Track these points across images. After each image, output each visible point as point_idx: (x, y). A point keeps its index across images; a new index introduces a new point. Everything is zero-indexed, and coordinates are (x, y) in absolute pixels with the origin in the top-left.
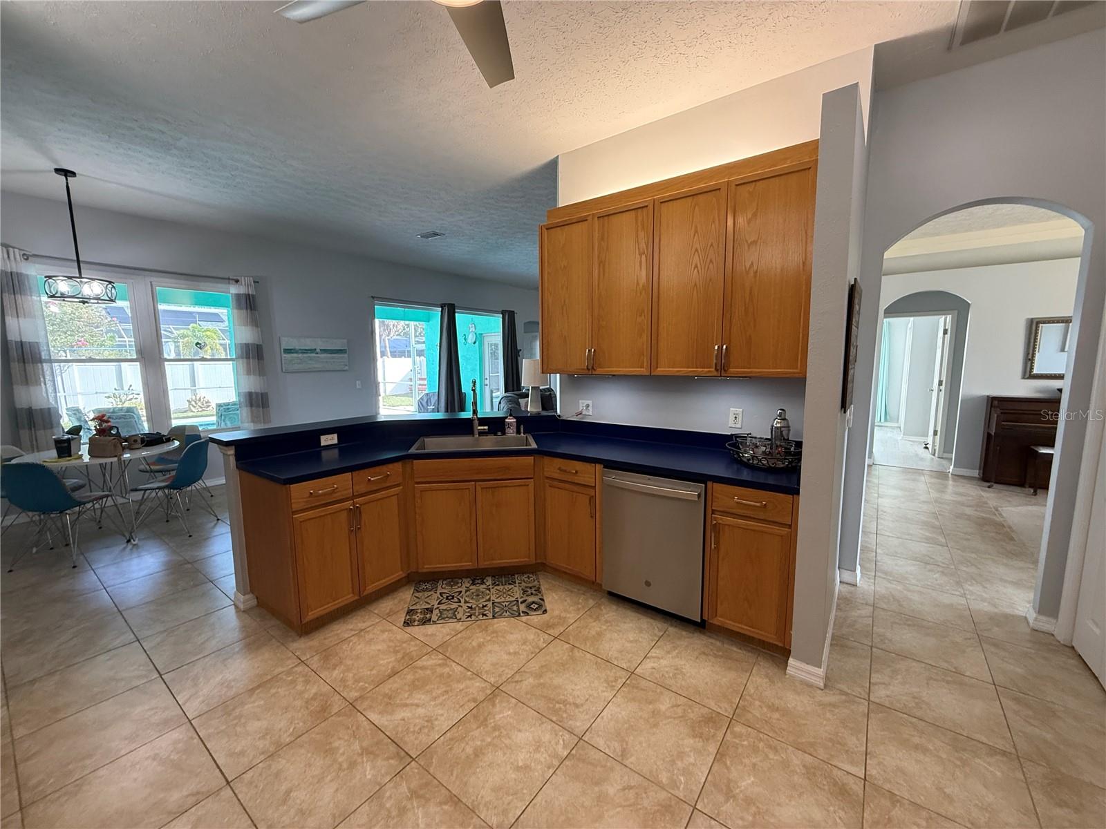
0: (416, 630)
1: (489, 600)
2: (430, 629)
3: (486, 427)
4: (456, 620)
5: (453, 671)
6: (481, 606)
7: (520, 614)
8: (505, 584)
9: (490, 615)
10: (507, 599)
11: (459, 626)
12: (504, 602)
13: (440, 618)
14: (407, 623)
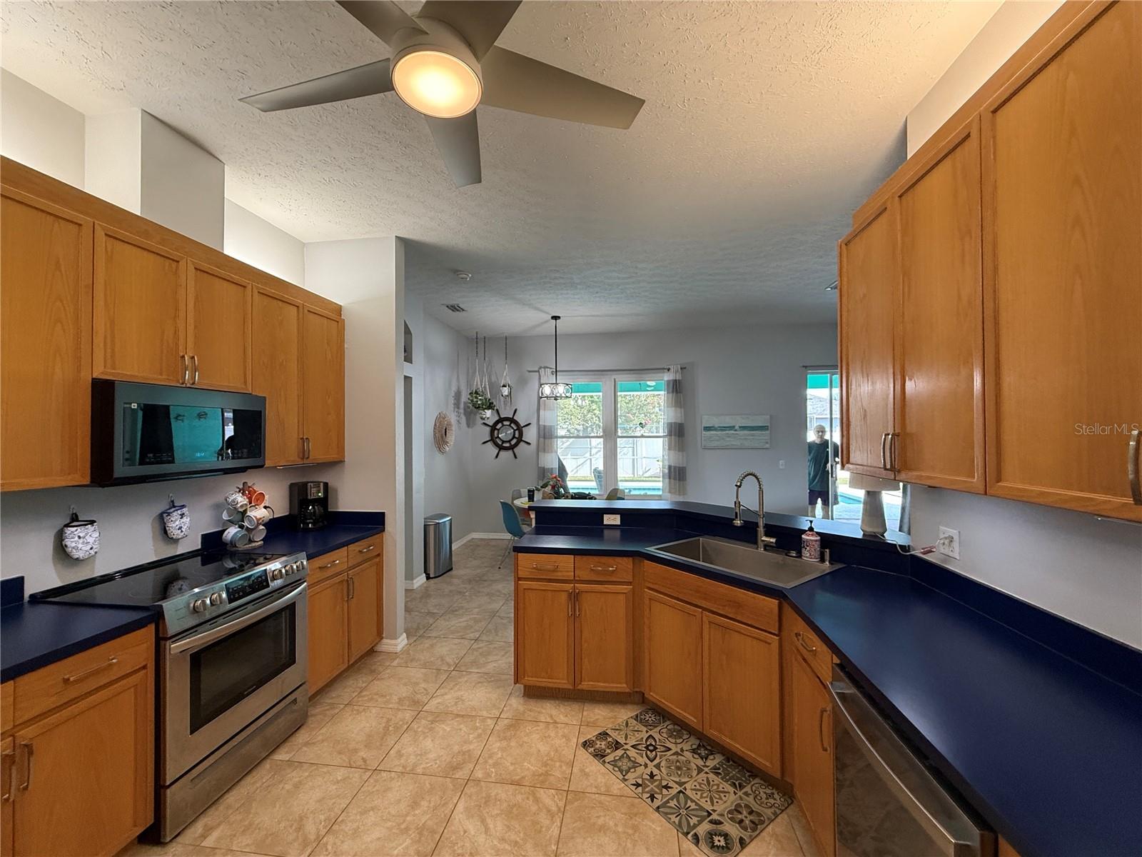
0: (585, 756)
1: (680, 784)
2: (594, 766)
3: (773, 540)
4: (621, 777)
5: (548, 829)
6: (664, 783)
7: (688, 833)
8: (726, 781)
9: (657, 803)
10: (702, 803)
11: (617, 786)
12: (692, 801)
13: (614, 763)
14: (586, 745)
